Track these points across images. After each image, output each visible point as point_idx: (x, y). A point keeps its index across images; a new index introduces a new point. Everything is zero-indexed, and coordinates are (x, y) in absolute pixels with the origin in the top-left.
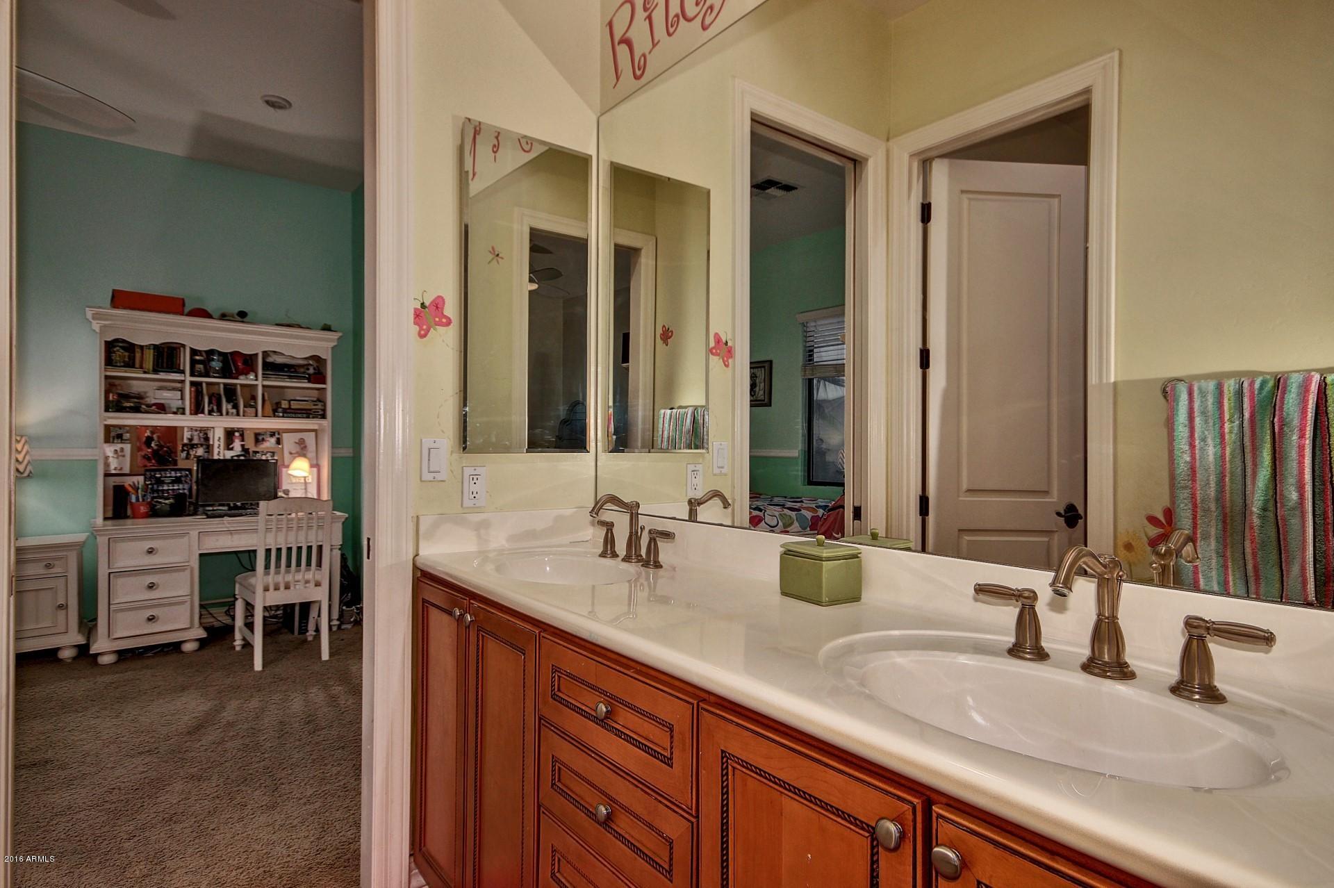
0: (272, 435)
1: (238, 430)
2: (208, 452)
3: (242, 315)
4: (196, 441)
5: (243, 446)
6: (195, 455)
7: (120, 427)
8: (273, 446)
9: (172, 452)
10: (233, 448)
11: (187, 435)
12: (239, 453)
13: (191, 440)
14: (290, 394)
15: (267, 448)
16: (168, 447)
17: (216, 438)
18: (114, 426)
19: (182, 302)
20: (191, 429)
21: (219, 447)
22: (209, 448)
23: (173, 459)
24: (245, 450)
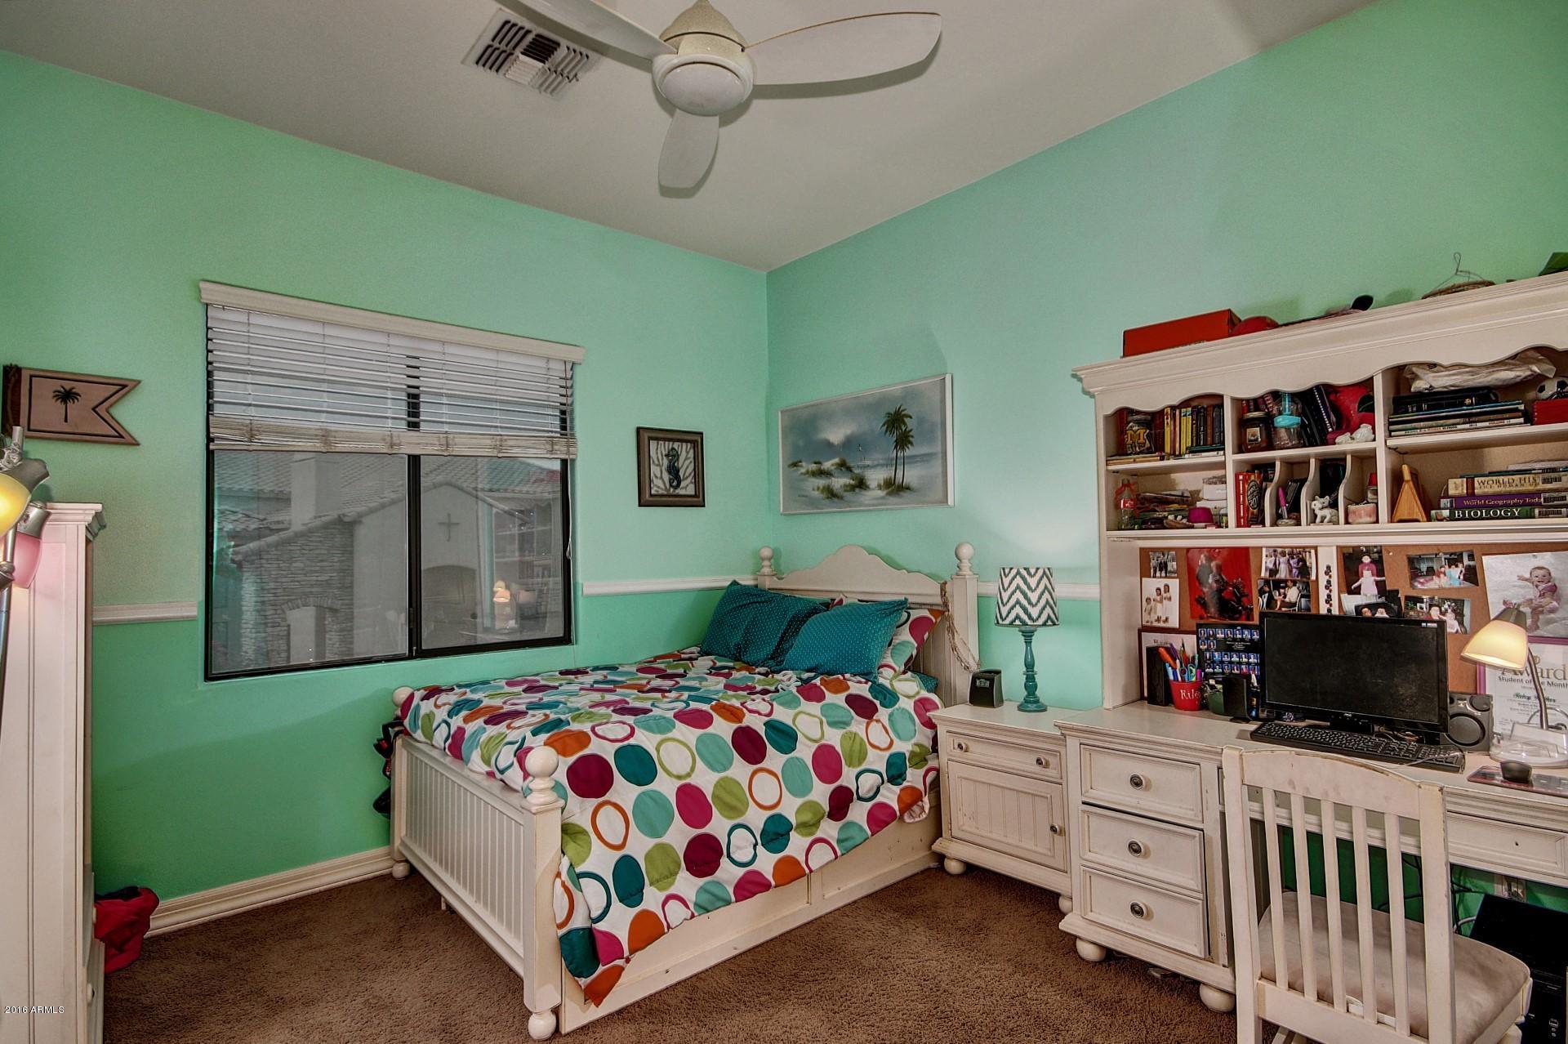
0: (1454, 560)
1: (1368, 551)
2: (1307, 596)
3: (1363, 303)
4: (1283, 574)
5: (1381, 586)
6: (1283, 602)
7: (1163, 551)
8: (1457, 584)
9: (1243, 595)
10: (1359, 587)
11: (1267, 562)
12: (1374, 600)
13: (1274, 572)
14: (1498, 458)
15: (1441, 589)
16: (1235, 586)
17: (1323, 570)
18: (1154, 550)
19: (1229, 315)
20: (1274, 551)
21: (1328, 585)
22: (1309, 590)
23: (1245, 608)
24: (1388, 595)
